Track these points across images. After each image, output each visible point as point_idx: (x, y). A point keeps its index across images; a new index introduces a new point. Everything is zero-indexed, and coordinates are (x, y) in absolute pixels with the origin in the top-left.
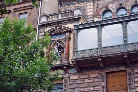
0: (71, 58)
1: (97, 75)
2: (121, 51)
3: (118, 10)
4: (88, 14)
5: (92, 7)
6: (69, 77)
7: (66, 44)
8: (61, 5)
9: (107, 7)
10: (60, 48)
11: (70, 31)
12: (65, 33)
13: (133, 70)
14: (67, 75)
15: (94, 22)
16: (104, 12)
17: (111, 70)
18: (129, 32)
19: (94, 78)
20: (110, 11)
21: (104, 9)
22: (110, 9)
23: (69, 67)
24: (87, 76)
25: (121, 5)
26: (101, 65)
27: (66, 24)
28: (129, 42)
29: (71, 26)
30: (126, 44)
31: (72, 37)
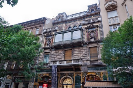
0: (53, 45)
1: (61, 51)
2: (70, 42)
3: (74, 27)
4: (63, 28)
5: (64, 26)
6: (52, 52)
7: (52, 40)
8: (54, 25)
9: (70, 26)
10: (49, 41)
11: (53, 35)
12: (52, 36)
13: (74, 49)
14: (51, 51)
15: (61, 32)
16: (69, 28)
17: (67, 49)
18: (73, 36)
19: (60, 52)
20: (71, 27)
21: (69, 27)
22: (71, 26)
23: (52, 48)
24: (58, 52)
25: (75, 25)
26: (63, 47)
27: (52, 32)
28: (73, 39)
29: (53, 33)
30: (72, 40)
31: (54, 37)
